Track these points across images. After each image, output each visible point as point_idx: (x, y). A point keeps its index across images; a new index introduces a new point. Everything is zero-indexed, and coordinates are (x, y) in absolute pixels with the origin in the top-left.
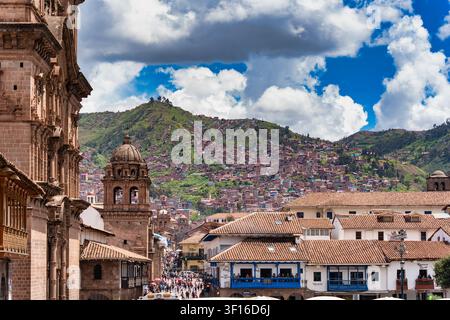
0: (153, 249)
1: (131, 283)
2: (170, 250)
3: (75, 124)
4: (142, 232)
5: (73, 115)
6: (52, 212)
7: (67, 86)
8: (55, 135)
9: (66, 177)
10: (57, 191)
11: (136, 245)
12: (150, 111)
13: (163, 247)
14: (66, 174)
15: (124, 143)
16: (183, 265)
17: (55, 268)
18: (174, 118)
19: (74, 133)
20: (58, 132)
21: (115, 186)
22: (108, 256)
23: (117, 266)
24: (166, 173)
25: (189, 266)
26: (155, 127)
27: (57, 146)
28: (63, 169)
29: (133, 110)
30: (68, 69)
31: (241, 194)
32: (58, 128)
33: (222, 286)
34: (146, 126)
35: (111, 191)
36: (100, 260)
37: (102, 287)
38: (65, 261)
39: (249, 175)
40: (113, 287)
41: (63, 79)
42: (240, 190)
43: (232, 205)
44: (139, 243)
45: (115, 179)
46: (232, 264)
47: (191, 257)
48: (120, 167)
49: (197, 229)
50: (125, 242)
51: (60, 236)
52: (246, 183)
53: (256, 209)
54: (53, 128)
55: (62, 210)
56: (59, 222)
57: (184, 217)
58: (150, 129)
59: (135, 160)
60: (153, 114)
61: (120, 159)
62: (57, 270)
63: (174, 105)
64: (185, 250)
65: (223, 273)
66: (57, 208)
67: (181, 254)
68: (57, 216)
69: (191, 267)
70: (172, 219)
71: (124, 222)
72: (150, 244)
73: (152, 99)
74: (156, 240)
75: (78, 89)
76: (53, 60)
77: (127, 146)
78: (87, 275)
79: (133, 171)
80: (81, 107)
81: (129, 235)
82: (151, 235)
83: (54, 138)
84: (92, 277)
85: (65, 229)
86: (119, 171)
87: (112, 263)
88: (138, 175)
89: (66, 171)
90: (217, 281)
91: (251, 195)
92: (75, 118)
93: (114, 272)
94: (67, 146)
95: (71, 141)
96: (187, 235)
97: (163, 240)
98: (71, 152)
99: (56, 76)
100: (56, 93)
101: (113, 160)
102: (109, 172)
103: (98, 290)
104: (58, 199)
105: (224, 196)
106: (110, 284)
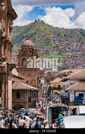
0: (39, 85)
1: (32, 100)
2: (45, 85)
3: (10, 32)
4: (35, 78)
5: (10, 27)
6: (2, 69)
7: (7, 15)
8: (3, 36)
9: (7, 54)
10: (4, 60)
11: (32, 83)
12: (35, 26)
13: (42, 84)
14: (7, 52)
15: (27, 39)
16: (51, 92)
17: (3, 93)
18: (45, 29)
19: (10, 35)
20: (4, 35)
21: (23, 58)
22: (23, 88)
23: (27, 92)
24: (42, 52)
25: (54, 93)
26: (37, 32)
27: (4, 40)
28: (6, 51)
29: (28, 25)
30: (8, 7)
31: (74, 61)
32: (4, 33)
33: (71, 101)
34: (33, 32)
35: (21, 60)
36: (19, 90)
37: (20, 101)
38: (7, 90)
39: (78, 53)
40: (25, 101)
41: (6, 12)
42: (74, 59)
43: (70, 66)
44: (33, 82)
45: (23, 55)
46: (75, 92)
47: (55, 89)
48: (25, 50)
49: (57, 77)
50: (27, 82)
51: (5, 79)
52: (76, 57)
53: (81, 68)
54: (2, 33)
55: (6, 68)
56: (5, 73)
57: (50, 71)
58: (35, 33)
59: (32, 46)
60: (36, 27)
61: (25, 46)
62: (4, 94)
63: (45, 23)
64: (52, 86)
65: (71, 95)
66: (4, 67)
67: (50, 87)
68: (4, 71)
69: (55, 93)
70: (45, 72)
71: (26, 73)
72: (37, 83)
73: (36, 20)
74: (40, 81)
75: (12, 16)
76: (3, 4)
77: (28, 41)
78: (14, 96)
79: (31, 51)
80: (13, 24)
81: (29, 79)
82: (38, 79)
83: (2, 37)
84: (16, 97)
85: (7, 76)
86: (25, 51)
87: (24, 91)
88: (33, 53)
89: (7, 51)
90: (68, 99)
91: (79, 61)
92: (11, 29)
93: (25, 95)
94: (8, 41)
95: (9, 39)
96: (53, 79)
97: (43, 81)
98: (9, 43)
99: (4, 10)
100: (3, 18)
101: (22, 46)
102: (21, 52)
103: (18, 102)
104: (4, 63)
105: (67, 62)
106: (24, 100)
